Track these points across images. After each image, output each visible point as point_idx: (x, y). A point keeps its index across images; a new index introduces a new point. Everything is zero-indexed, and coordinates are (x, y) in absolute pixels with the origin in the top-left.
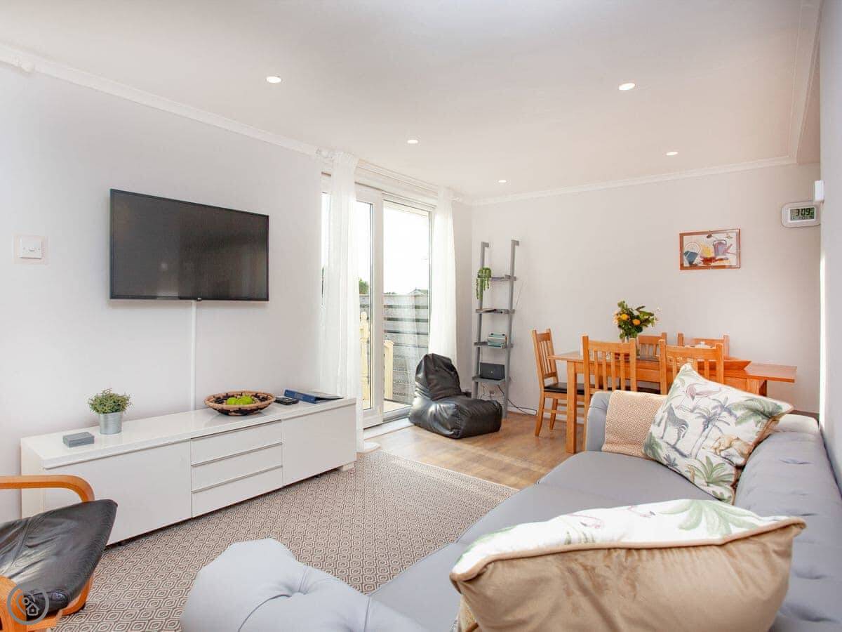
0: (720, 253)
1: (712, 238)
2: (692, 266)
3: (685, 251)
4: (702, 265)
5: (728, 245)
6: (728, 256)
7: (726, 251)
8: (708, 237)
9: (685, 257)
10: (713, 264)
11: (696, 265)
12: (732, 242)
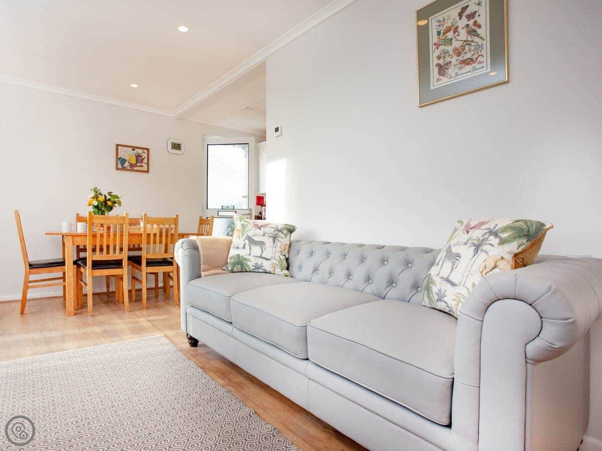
0: (139, 162)
1: (134, 151)
2: (124, 169)
3: (119, 156)
4: (129, 168)
5: (143, 157)
6: (143, 164)
7: (142, 162)
8: (133, 150)
9: (119, 162)
10: (135, 168)
11: (125, 168)
12: (145, 155)
